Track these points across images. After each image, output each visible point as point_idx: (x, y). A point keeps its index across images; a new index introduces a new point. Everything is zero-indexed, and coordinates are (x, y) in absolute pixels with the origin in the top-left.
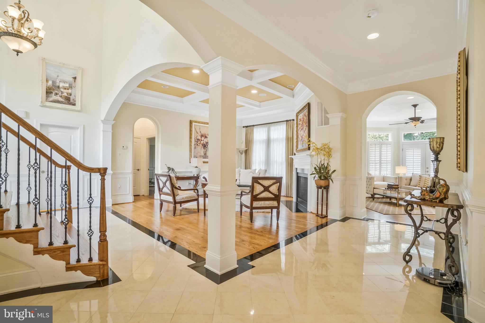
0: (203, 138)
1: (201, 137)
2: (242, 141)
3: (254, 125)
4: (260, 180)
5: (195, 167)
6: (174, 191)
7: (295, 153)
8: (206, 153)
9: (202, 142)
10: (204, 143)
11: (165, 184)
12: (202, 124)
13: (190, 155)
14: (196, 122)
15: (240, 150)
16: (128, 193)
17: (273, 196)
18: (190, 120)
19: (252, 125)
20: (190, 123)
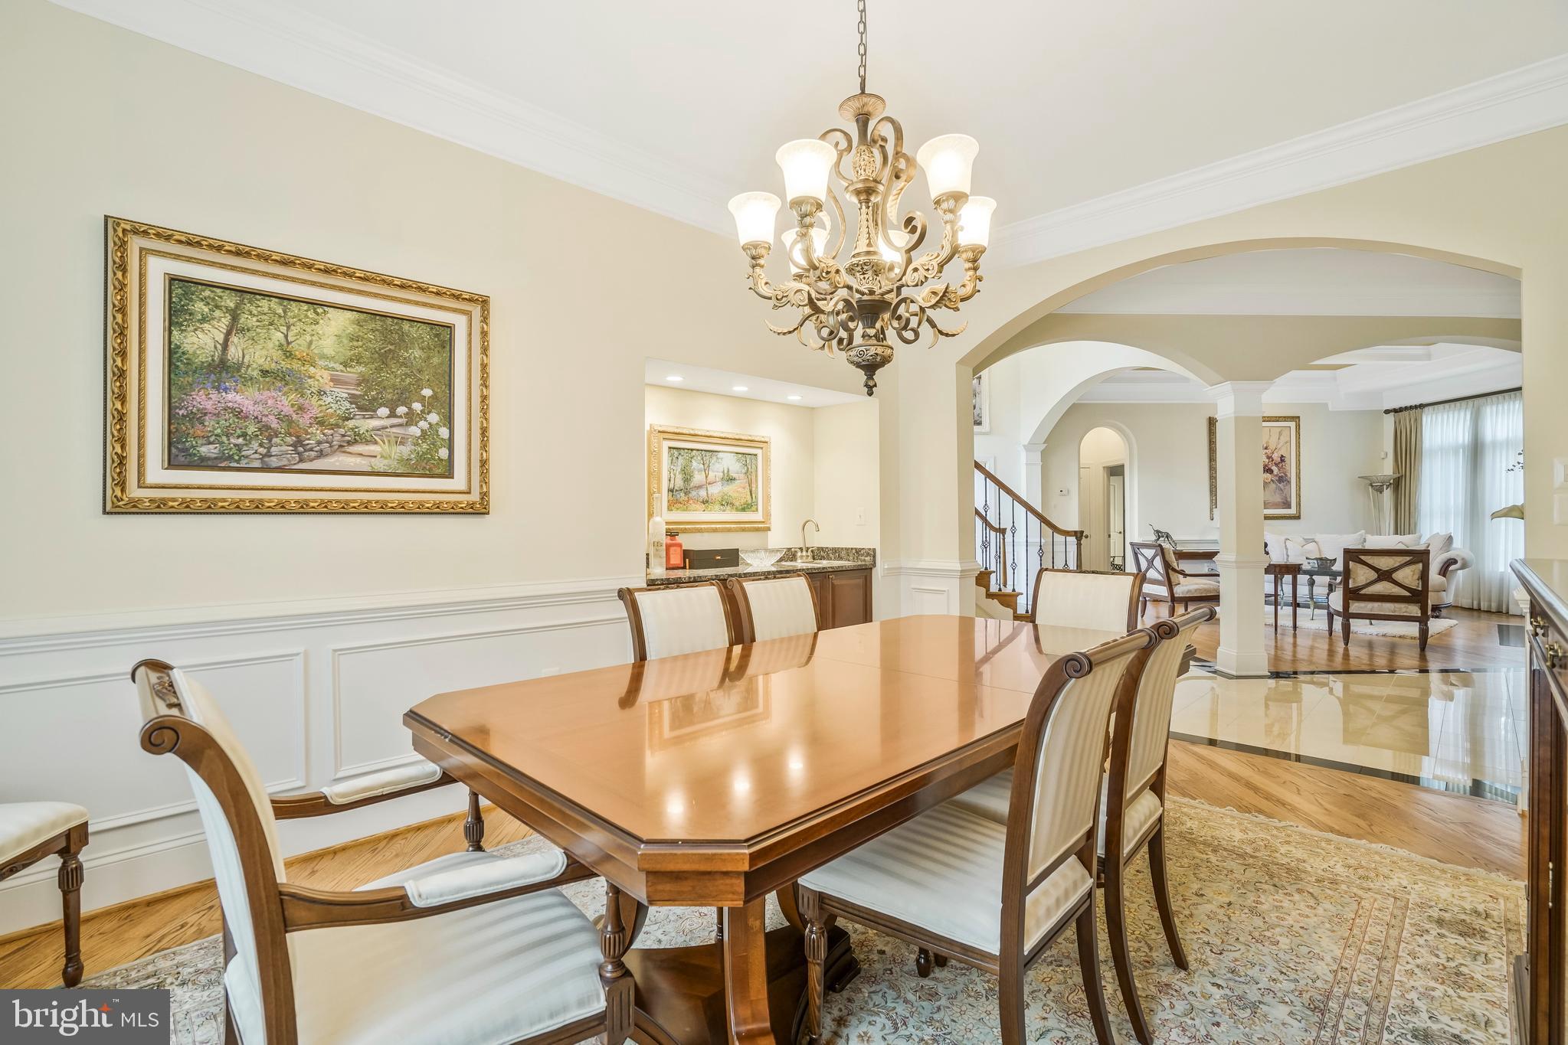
2: (1383, 453)
3: (1424, 403)
4: (1367, 557)
6: (1171, 576)
11: (1150, 563)
13: (1210, 499)
15: (1376, 479)
17: (1407, 594)
18: (1210, 418)
19: (1416, 406)
20: (1210, 423)
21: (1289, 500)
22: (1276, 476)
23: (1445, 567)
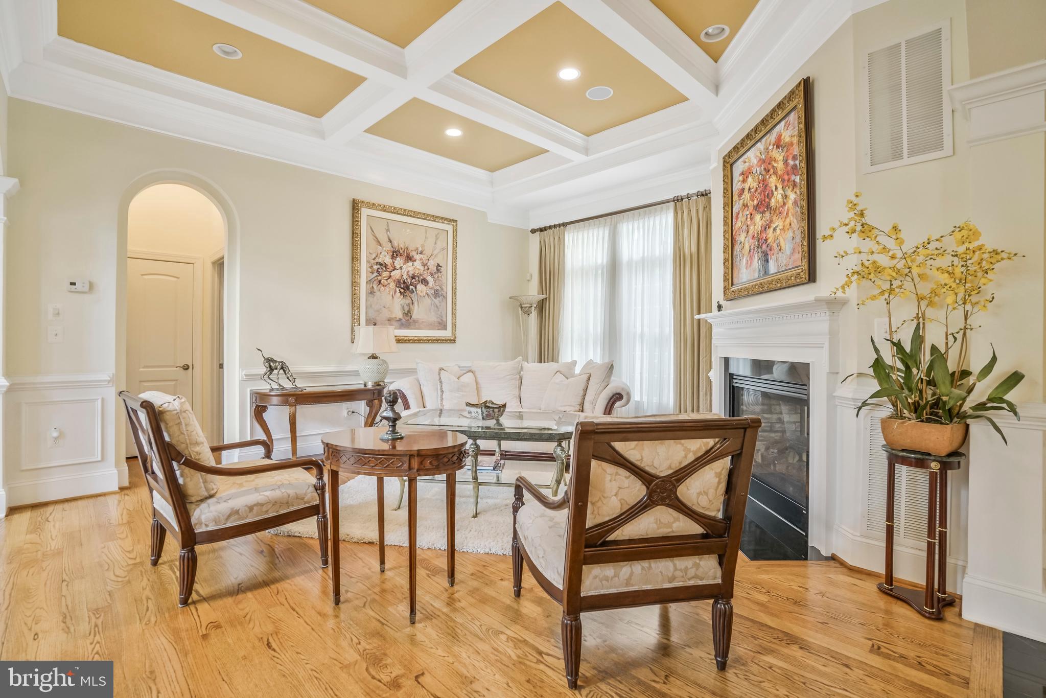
0: (399, 262)
1: (393, 257)
2: (528, 275)
3: (566, 221)
4: (628, 443)
5: (369, 358)
7: (722, 303)
8: (409, 312)
9: (396, 274)
10: (405, 277)
12: (395, 213)
13: (353, 315)
14: (372, 206)
15: (524, 299)
16: (99, 459)
17: (697, 529)
18: (354, 200)
19: (559, 224)
20: (354, 208)
21: (444, 319)
22: (431, 288)
23: (611, 402)
